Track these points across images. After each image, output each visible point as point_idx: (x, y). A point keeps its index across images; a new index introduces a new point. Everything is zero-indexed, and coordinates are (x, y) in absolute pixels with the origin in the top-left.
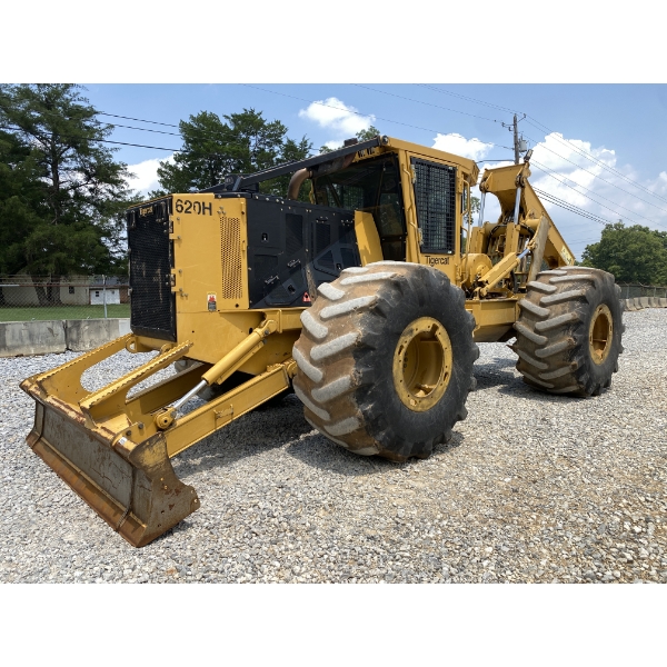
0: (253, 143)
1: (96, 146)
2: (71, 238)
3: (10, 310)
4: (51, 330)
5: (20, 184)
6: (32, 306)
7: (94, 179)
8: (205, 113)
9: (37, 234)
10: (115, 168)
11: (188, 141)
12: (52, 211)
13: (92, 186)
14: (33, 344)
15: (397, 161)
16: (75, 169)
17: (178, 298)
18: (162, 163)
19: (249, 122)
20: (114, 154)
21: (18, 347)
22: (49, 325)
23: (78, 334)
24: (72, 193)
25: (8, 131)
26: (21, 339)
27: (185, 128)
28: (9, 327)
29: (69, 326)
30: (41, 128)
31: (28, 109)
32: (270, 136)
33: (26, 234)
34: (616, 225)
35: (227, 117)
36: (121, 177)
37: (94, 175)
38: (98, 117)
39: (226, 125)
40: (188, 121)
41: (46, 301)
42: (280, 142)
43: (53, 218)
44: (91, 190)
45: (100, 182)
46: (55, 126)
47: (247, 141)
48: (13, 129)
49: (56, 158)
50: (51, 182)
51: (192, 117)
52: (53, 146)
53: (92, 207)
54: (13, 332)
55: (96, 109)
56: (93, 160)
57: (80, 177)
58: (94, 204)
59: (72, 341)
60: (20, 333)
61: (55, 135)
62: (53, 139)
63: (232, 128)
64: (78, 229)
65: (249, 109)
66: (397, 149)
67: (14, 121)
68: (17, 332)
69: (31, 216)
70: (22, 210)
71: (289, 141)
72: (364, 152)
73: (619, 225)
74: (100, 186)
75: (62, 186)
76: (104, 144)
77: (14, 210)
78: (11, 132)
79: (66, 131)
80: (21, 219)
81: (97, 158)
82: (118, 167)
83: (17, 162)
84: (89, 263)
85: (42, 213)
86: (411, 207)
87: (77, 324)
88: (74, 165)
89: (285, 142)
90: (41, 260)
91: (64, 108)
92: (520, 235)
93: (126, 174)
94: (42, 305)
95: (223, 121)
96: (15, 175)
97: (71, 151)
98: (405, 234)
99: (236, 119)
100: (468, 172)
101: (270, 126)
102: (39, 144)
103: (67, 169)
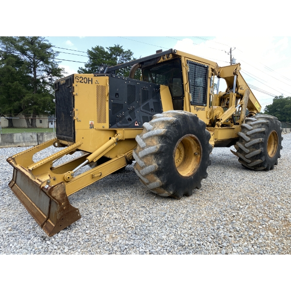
0: (118, 60)
1: (52, 60)
2: (41, 99)
3: (15, 129)
4: (32, 136)
5: (20, 76)
6: (25, 128)
7: (51, 75)
8: (98, 47)
9: (26, 98)
10: (59, 70)
11: (91, 58)
12: (33, 88)
13: (50, 77)
14: (24, 142)
15: (181, 61)
16: (43, 70)
17: (76, 122)
18: (79, 68)
19: (117, 50)
20: (59, 64)
21: (18, 143)
22: (31, 134)
23: (42, 138)
24: (41, 80)
25: (15, 54)
26: (20, 139)
27: (90, 53)
28: (15, 135)
29: (39, 135)
30: (29, 53)
31: (24, 45)
32: (126, 56)
33: (22, 98)
34: (279, 97)
35: (107, 48)
36: (62, 74)
37: (51, 73)
38: (52, 48)
39: (107, 52)
40: (91, 50)
41: (30, 126)
42: (130, 59)
43: (34, 91)
44: (50, 79)
45: (53, 76)
46: (35, 52)
47: (116, 59)
48: (17, 53)
49: (35, 65)
50: (33, 76)
51: (93, 48)
52: (34, 60)
53: (50, 87)
54: (17, 137)
55: (52, 45)
56: (50, 67)
57: (45, 74)
58: (51, 85)
59: (40, 141)
60: (19, 137)
61: (35, 56)
62: (34, 58)
63: (109, 53)
64: (44, 96)
65: (117, 45)
66: (181, 56)
67: (18, 50)
68: (18, 137)
69: (24, 90)
70: (20, 87)
71: (134, 59)
72: (166, 57)
73: (281, 96)
74: (53, 78)
75: (38, 78)
76: (55, 60)
77: (17, 87)
78: (17, 55)
79: (39, 54)
80: (20, 91)
81: (52, 66)
82: (61, 70)
83: (19, 67)
84: (48, 110)
85: (29, 89)
86: (187, 83)
87: (42, 134)
88: (42, 68)
89: (132, 59)
90: (28, 109)
91: (39, 44)
92: (236, 98)
93: (64, 72)
94: (28, 128)
95: (106, 50)
96: (18, 73)
97: (41, 63)
98: (183, 96)
99: (111, 49)
100: (213, 68)
101: (126, 52)
102: (28, 60)
103: (40, 70)
